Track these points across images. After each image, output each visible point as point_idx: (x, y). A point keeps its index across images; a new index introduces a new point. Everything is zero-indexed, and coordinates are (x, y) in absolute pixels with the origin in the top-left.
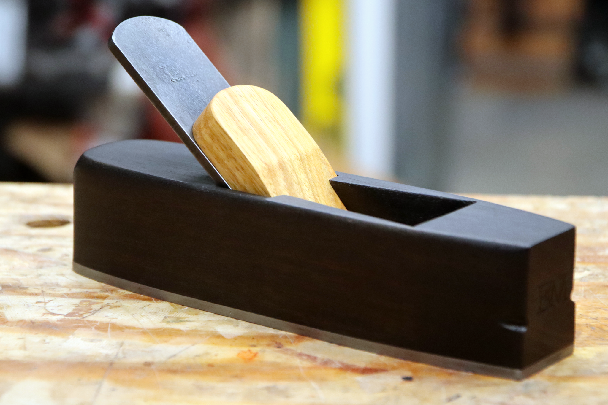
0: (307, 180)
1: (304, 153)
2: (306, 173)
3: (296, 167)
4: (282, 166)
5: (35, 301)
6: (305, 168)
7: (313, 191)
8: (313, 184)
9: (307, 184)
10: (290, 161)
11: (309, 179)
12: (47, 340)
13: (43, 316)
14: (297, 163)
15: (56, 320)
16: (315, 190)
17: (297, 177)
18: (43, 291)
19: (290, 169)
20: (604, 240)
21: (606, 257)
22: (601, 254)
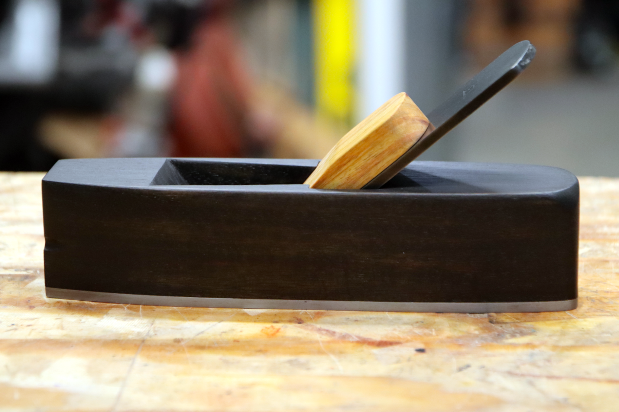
12: (83, 320)
20: (601, 218)
21: (605, 234)
22: (599, 231)
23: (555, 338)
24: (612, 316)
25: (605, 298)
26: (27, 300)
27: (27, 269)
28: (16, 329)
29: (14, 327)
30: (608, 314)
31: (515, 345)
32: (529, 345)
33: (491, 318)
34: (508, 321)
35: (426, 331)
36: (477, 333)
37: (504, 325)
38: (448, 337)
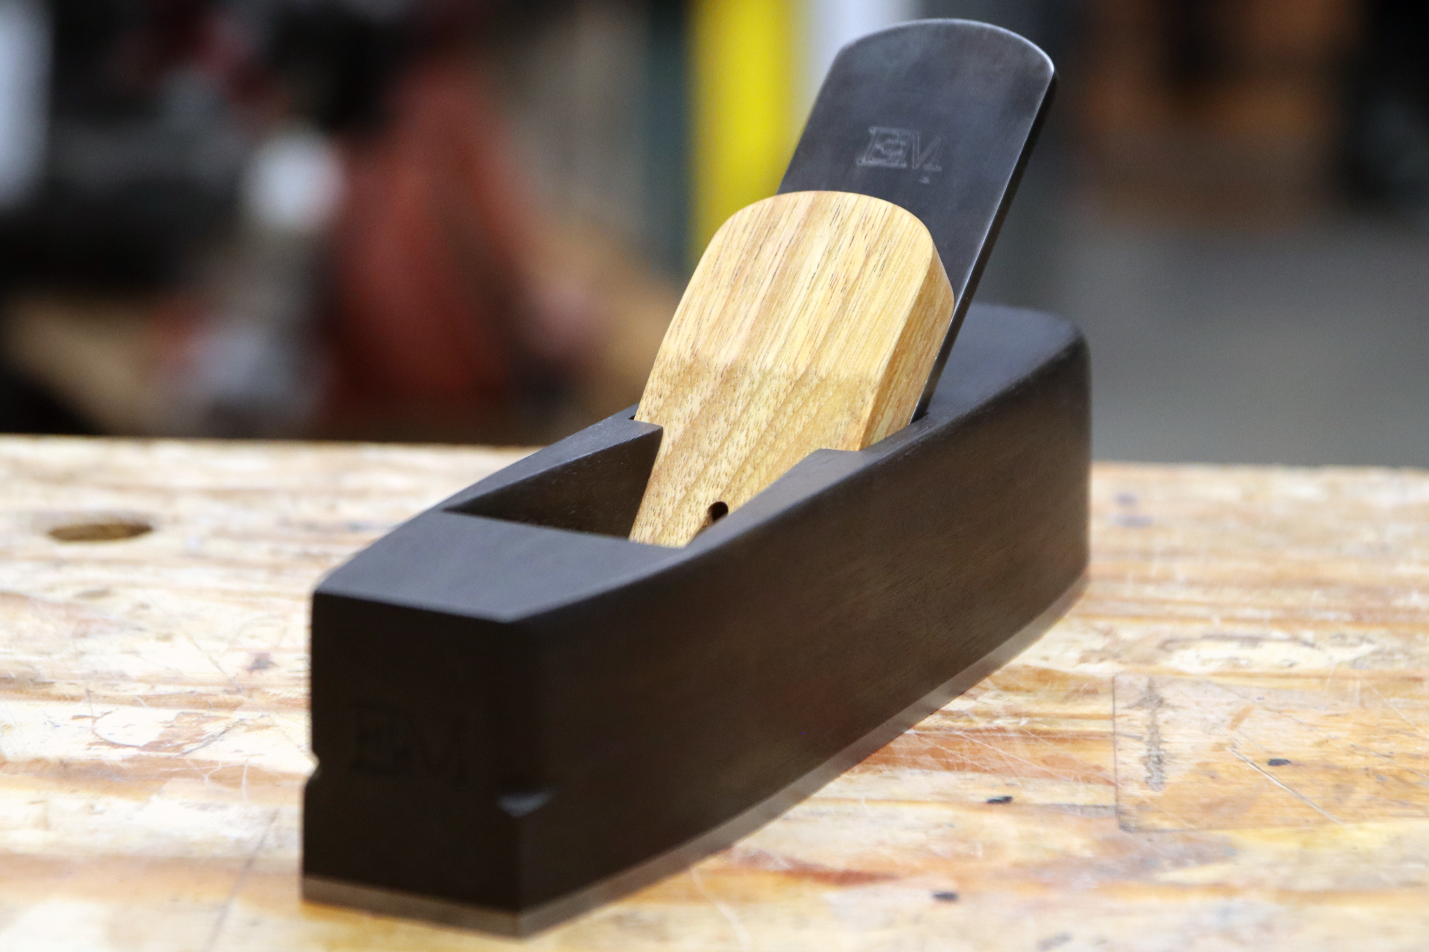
5: (71, 715)
12: (99, 807)
13: (89, 749)
15: (121, 758)
18: (88, 692)
20: (1405, 570)
21: (1412, 611)
23: (1284, 871)
25: (1412, 772)
30: (1417, 811)
31: (1182, 888)
32: (1218, 887)
33: (1125, 818)
34: (1167, 825)
35: (961, 848)
36: (1088, 854)
37: (1155, 837)
38: (1017, 865)
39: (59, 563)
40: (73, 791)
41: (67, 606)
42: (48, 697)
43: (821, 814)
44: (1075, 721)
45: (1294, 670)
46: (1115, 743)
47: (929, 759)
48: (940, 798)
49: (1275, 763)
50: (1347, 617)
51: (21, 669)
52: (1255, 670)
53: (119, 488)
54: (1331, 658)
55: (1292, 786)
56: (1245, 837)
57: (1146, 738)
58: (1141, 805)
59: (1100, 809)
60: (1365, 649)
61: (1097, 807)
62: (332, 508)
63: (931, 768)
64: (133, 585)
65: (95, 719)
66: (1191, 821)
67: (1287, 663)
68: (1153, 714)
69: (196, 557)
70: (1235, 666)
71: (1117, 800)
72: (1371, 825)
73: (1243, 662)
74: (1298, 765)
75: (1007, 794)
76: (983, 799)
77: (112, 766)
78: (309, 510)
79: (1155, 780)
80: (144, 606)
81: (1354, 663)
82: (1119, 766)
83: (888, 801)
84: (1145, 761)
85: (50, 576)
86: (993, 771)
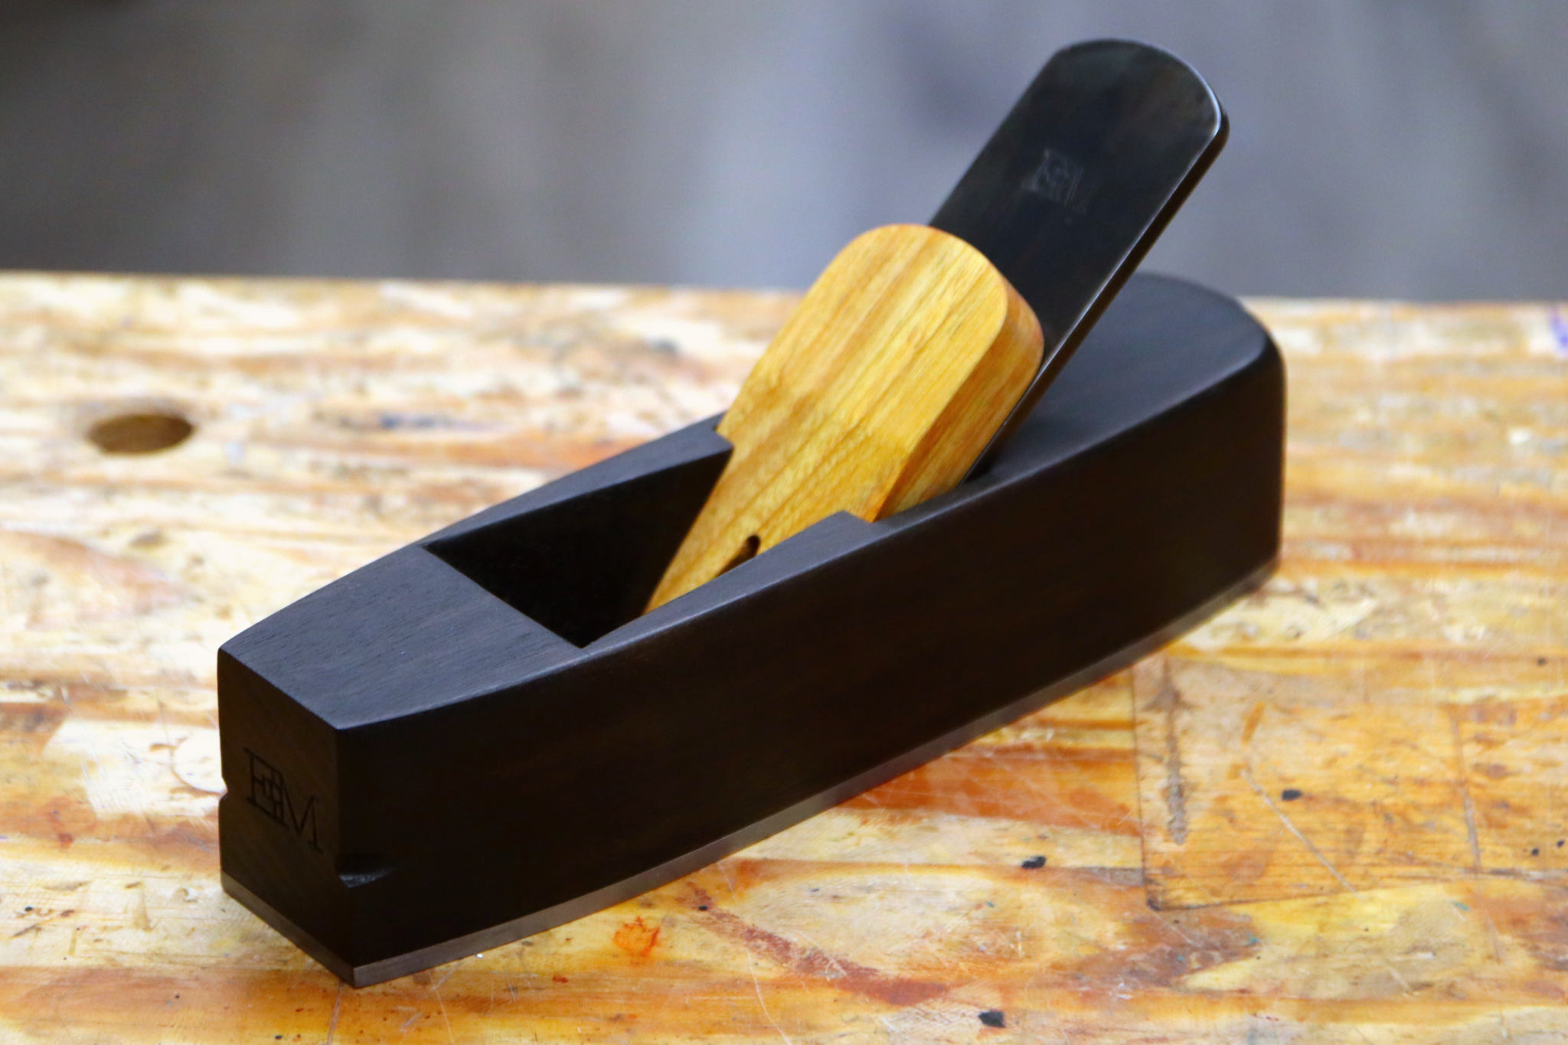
0: (810, 470)
1: (869, 431)
2: (825, 459)
3: (823, 435)
4: (801, 409)
5: (148, 743)
6: (833, 451)
7: (795, 493)
8: (811, 484)
9: (800, 476)
10: (827, 418)
11: (816, 470)
12: (193, 893)
13: (172, 799)
14: (830, 432)
15: (203, 814)
16: (800, 496)
17: (801, 449)
18: (161, 705)
19: (806, 426)
20: (1402, 472)
21: (1409, 542)
22: (1397, 528)
23: (1304, 969)
24: (1433, 879)
25: (1417, 807)
26: (51, 810)
27: (37, 683)
28: (37, 928)
29: (33, 918)
30: (1423, 871)
31: (1211, 997)
32: (1243, 995)
33: (1152, 887)
34: (1191, 899)
35: (1003, 941)
36: (1120, 946)
37: (1182, 917)
38: (1056, 966)
39: (109, 489)
40: (166, 868)
41: (123, 562)
42: (123, 716)
43: (869, 890)
44: (1100, 732)
45: (1301, 643)
46: (1136, 767)
47: (961, 798)
48: (979, 861)
49: (1290, 795)
50: (1347, 553)
51: (95, 668)
52: (1262, 643)
53: (152, 360)
54: (1334, 623)
55: (1306, 831)
56: (1266, 916)
57: (1166, 759)
58: (1167, 870)
59: (1128, 872)
60: (1366, 605)
61: (1126, 870)
62: (361, 390)
63: (967, 813)
64: (184, 525)
65: (171, 748)
66: (1215, 892)
67: (1293, 632)
68: (1170, 721)
69: (239, 475)
70: (1245, 638)
71: (1144, 860)
72: (1380, 894)
73: (1251, 630)
74: (1311, 798)
75: (1040, 853)
76: (1019, 862)
77: (197, 826)
78: (339, 394)
79: (1176, 825)
80: (198, 561)
81: (1358, 631)
82: (1144, 806)
83: (929, 866)
84: (1166, 793)
85: (103, 513)
86: (1025, 817)
